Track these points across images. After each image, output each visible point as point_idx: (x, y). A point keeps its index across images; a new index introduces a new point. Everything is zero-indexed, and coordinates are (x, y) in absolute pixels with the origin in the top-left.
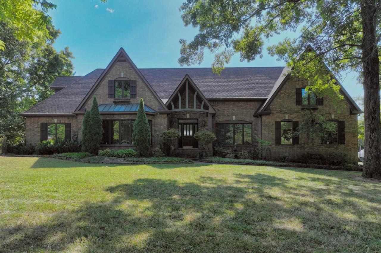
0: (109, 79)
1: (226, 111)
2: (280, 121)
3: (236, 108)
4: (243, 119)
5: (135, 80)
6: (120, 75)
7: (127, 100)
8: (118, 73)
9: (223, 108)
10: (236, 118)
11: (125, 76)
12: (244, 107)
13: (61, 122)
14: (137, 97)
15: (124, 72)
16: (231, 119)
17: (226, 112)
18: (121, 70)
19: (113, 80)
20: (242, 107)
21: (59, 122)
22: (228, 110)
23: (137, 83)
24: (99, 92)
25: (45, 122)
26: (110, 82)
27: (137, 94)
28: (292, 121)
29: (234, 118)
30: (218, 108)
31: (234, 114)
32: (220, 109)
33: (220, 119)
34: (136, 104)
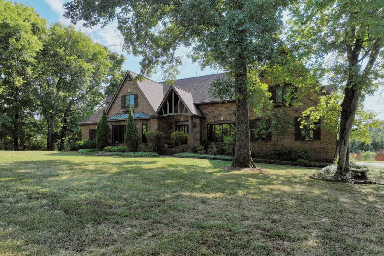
1: (215, 112)
3: (224, 110)
4: (229, 120)
6: (128, 91)
9: (213, 110)
10: (223, 118)
11: (131, 91)
12: (231, 108)
14: (138, 107)
16: (220, 120)
17: (216, 114)
18: (128, 87)
20: (229, 108)
22: (217, 112)
24: (116, 105)
26: (122, 97)
27: (138, 105)
29: (222, 118)
30: (209, 111)
31: (222, 115)
32: (210, 111)
33: (210, 121)
34: (138, 112)
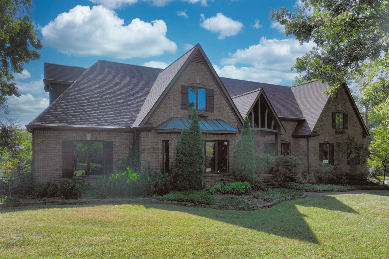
0: (182, 83)
2: (322, 143)
4: (284, 140)
5: (212, 88)
6: (196, 81)
7: (204, 113)
8: (193, 77)
11: (201, 82)
13: (98, 140)
14: (215, 111)
15: (200, 76)
18: (196, 73)
19: (187, 85)
21: (94, 139)
23: (215, 93)
24: (170, 100)
25: (71, 139)
26: (182, 87)
27: (215, 107)
28: (329, 143)
34: (214, 120)
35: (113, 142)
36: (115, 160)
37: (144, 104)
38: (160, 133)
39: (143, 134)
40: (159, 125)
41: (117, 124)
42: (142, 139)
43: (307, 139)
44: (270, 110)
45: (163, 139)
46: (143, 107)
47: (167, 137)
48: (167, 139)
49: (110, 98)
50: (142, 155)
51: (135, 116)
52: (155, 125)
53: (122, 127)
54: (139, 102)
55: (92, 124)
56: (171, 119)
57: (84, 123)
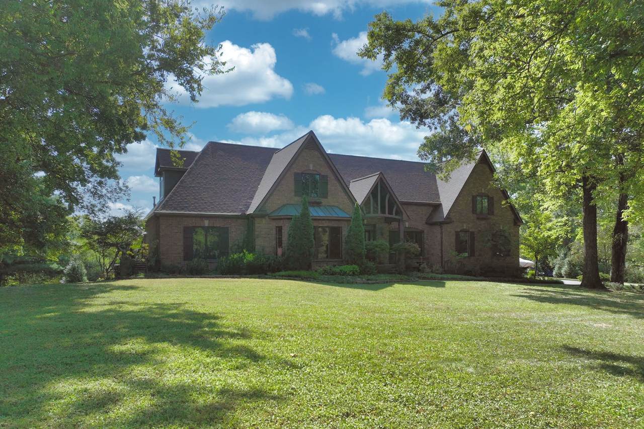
0: (295, 171)
2: (459, 230)
4: (416, 227)
5: (326, 174)
6: (309, 167)
7: (317, 200)
8: (307, 164)
11: (314, 168)
13: (215, 226)
14: (329, 198)
15: (314, 163)
18: (309, 160)
19: (300, 172)
20: (415, 212)
21: (211, 225)
23: (329, 179)
24: (284, 187)
25: (191, 225)
27: (329, 193)
28: (469, 231)
29: (407, 225)
31: (407, 221)
34: (328, 206)
35: (228, 228)
36: (230, 245)
37: (258, 190)
38: (274, 219)
39: (257, 221)
40: (272, 212)
41: (232, 211)
42: (257, 225)
43: (441, 227)
44: (391, 195)
45: (277, 225)
46: (257, 194)
47: (280, 223)
48: (280, 225)
49: (224, 185)
50: (256, 240)
51: (249, 202)
52: (269, 212)
53: (237, 214)
54: (252, 188)
55: (210, 211)
56: (284, 206)
57: (202, 210)
